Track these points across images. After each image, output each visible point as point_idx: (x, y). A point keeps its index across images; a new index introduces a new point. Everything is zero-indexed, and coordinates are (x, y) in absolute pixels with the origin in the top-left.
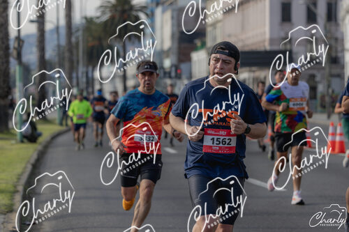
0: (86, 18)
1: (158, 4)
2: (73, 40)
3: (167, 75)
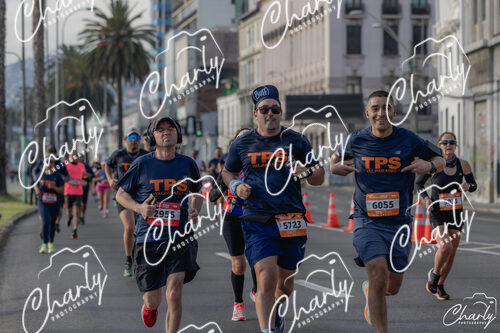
0: (64, 47)
1: (168, 28)
2: (46, 79)
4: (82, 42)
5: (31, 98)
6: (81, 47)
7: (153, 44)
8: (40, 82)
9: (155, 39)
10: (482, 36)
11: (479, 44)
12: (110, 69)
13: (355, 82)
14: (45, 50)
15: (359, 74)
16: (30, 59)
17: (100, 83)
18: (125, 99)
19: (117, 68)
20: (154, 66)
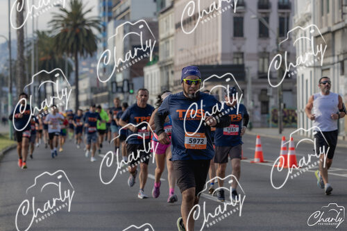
0: (38, 32)
1: (110, 19)
2: (25, 54)
3: (120, 90)
4: (50, 28)
5: (15, 67)
6: (50, 32)
7: (99, 30)
8: (22, 56)
9: (101, 27)
10: (327, 24)
11: (325, 30)
12: (70, 47)
13: (239, 56)
14: (25, 34)
15: (242, 50)
16: (14, 41)
17: (63, 57)
18: (80, 67)
19: (75, 46)
20: (100, 45)
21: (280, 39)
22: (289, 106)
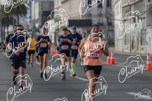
0: (1, 5)
3: (37, 31)
7: (28, 4)
10: (128, 2)
11: (127, 4)
12: (15, 12)
13: (89, 16)
15: (91, 13)
17: (12, 16)
18: (20, 21)
19: (17, 12)
20: (28, 11)
21: (107, 8)
22: (111, 37)
